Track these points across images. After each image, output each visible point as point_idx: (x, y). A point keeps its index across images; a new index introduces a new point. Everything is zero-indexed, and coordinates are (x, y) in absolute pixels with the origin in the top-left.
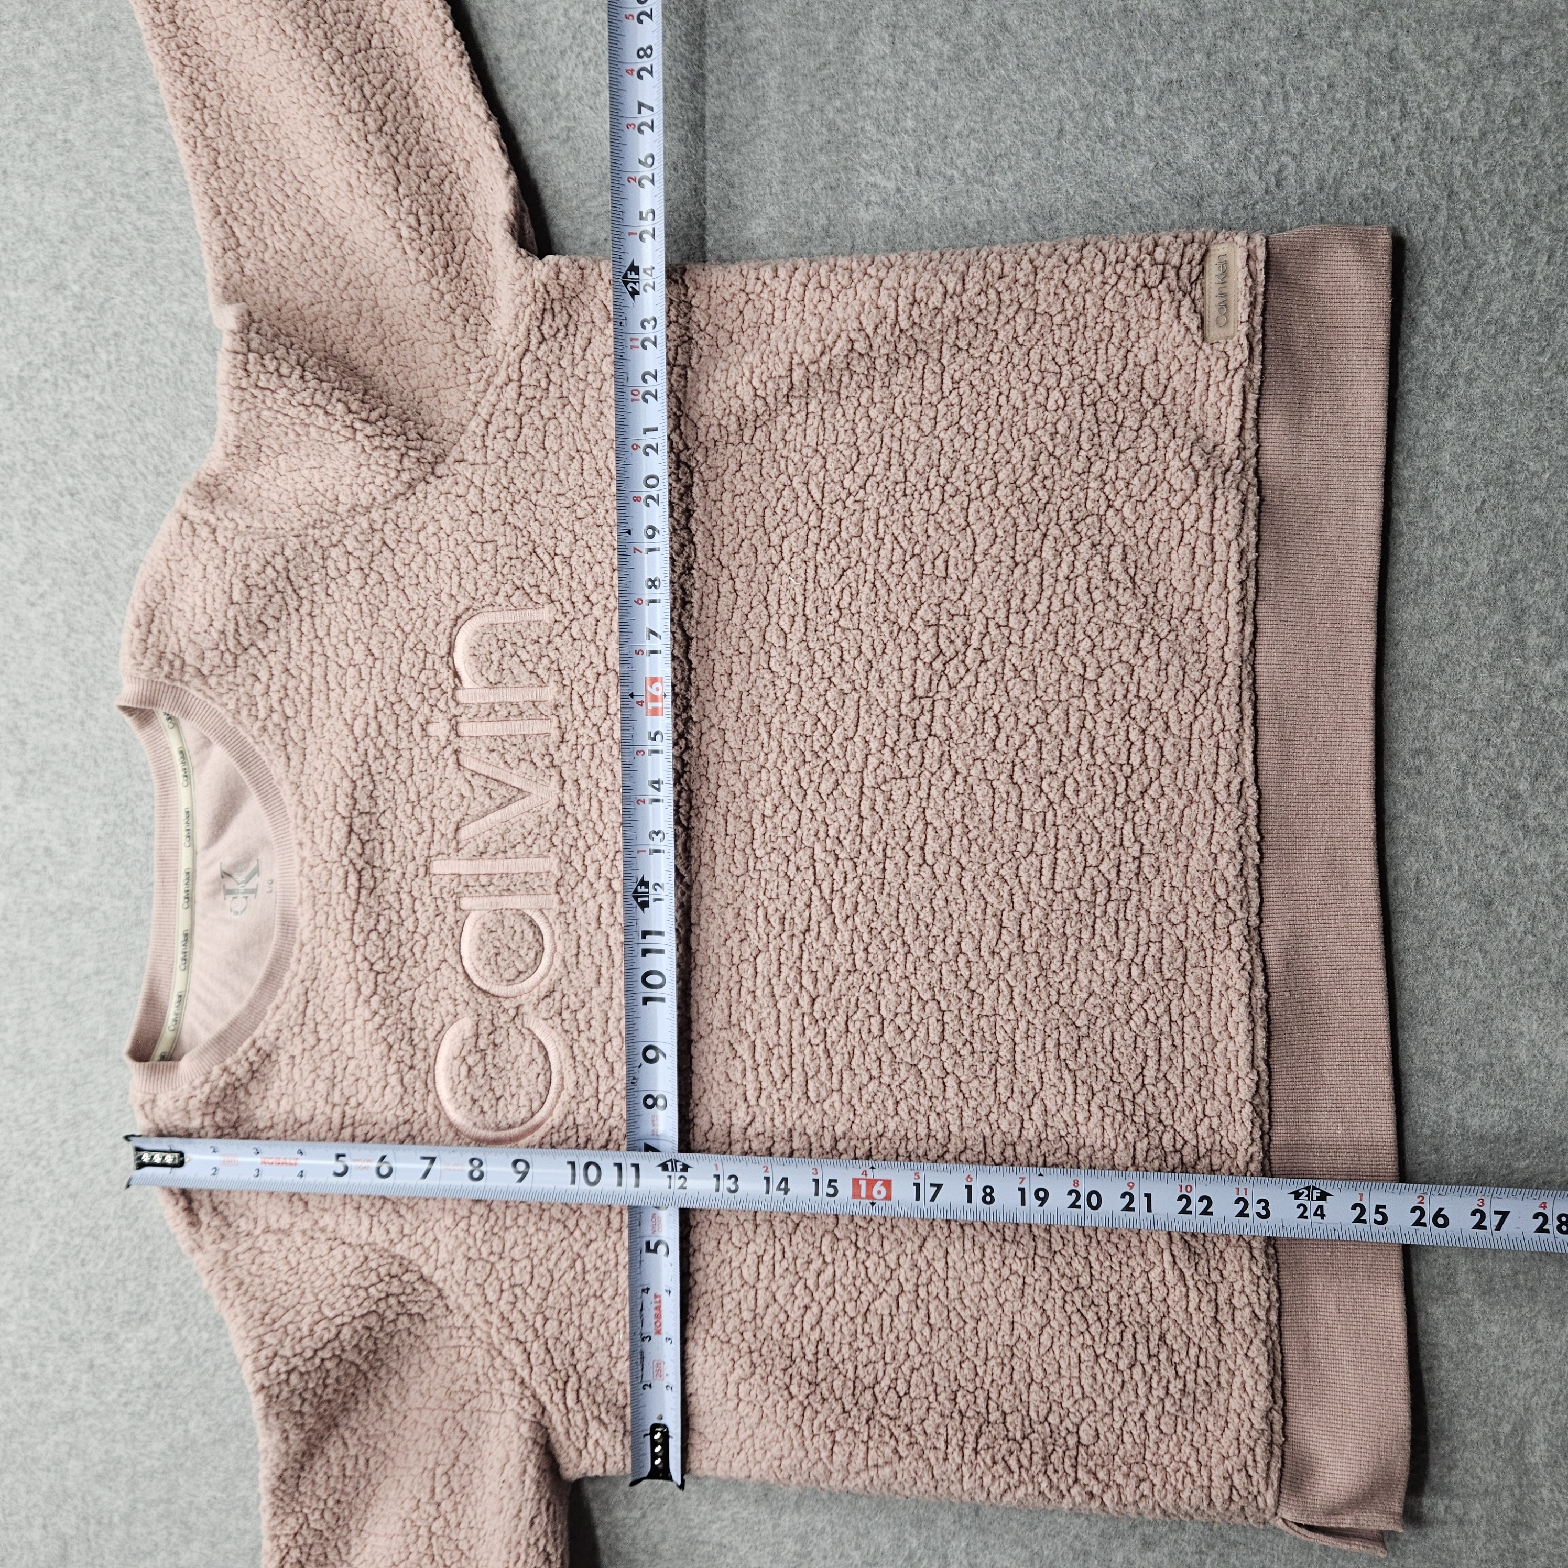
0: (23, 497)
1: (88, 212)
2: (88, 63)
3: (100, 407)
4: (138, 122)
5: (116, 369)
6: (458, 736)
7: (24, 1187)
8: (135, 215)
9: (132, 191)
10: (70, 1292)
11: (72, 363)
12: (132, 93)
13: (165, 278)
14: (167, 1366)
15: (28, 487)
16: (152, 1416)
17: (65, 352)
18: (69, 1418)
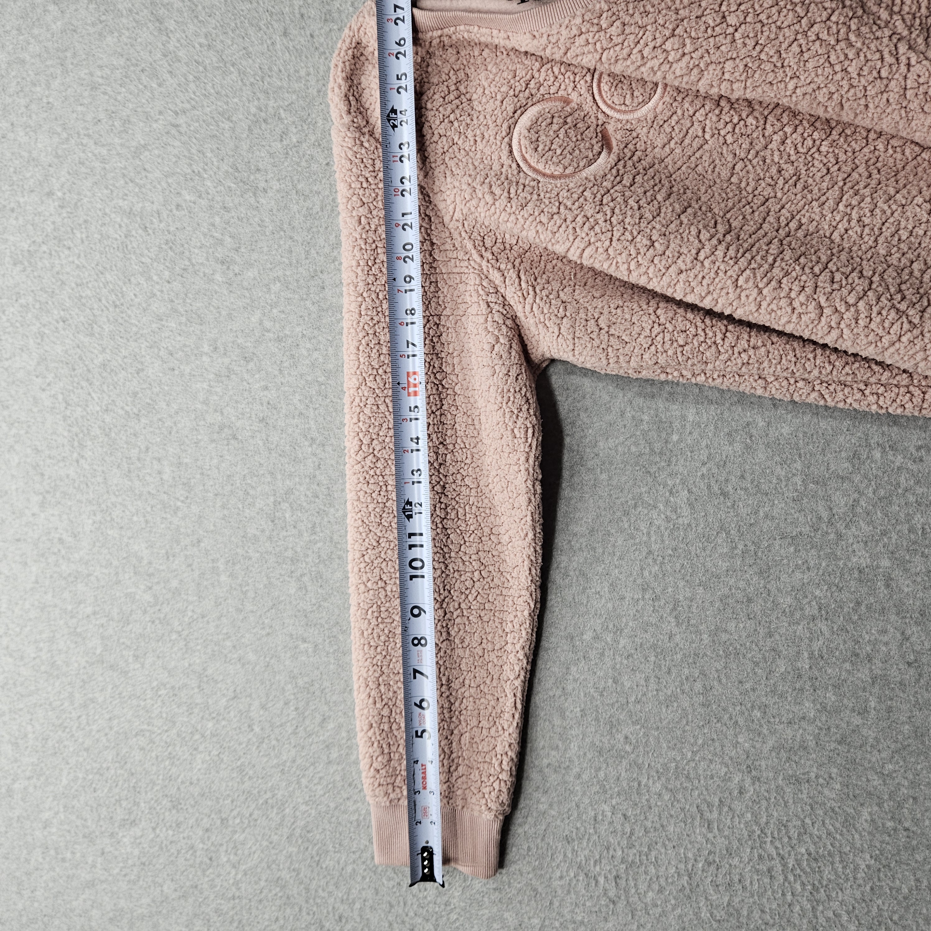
0: (35, 324)
1: (64, 147)
2: (59, 53)
3: (78, 267)
4: (92, 89)
5: (86, 243)
7: (57, 745)
8: (93, 147)
9: (91, 132)
10: (88, 808)
11: (60, 240)
12: (87, 71)
13: (114, 185)
14: (148, 852)
15: (37, 318)
16: (141, 883)
17: (55, 234)
18: (91, 884)
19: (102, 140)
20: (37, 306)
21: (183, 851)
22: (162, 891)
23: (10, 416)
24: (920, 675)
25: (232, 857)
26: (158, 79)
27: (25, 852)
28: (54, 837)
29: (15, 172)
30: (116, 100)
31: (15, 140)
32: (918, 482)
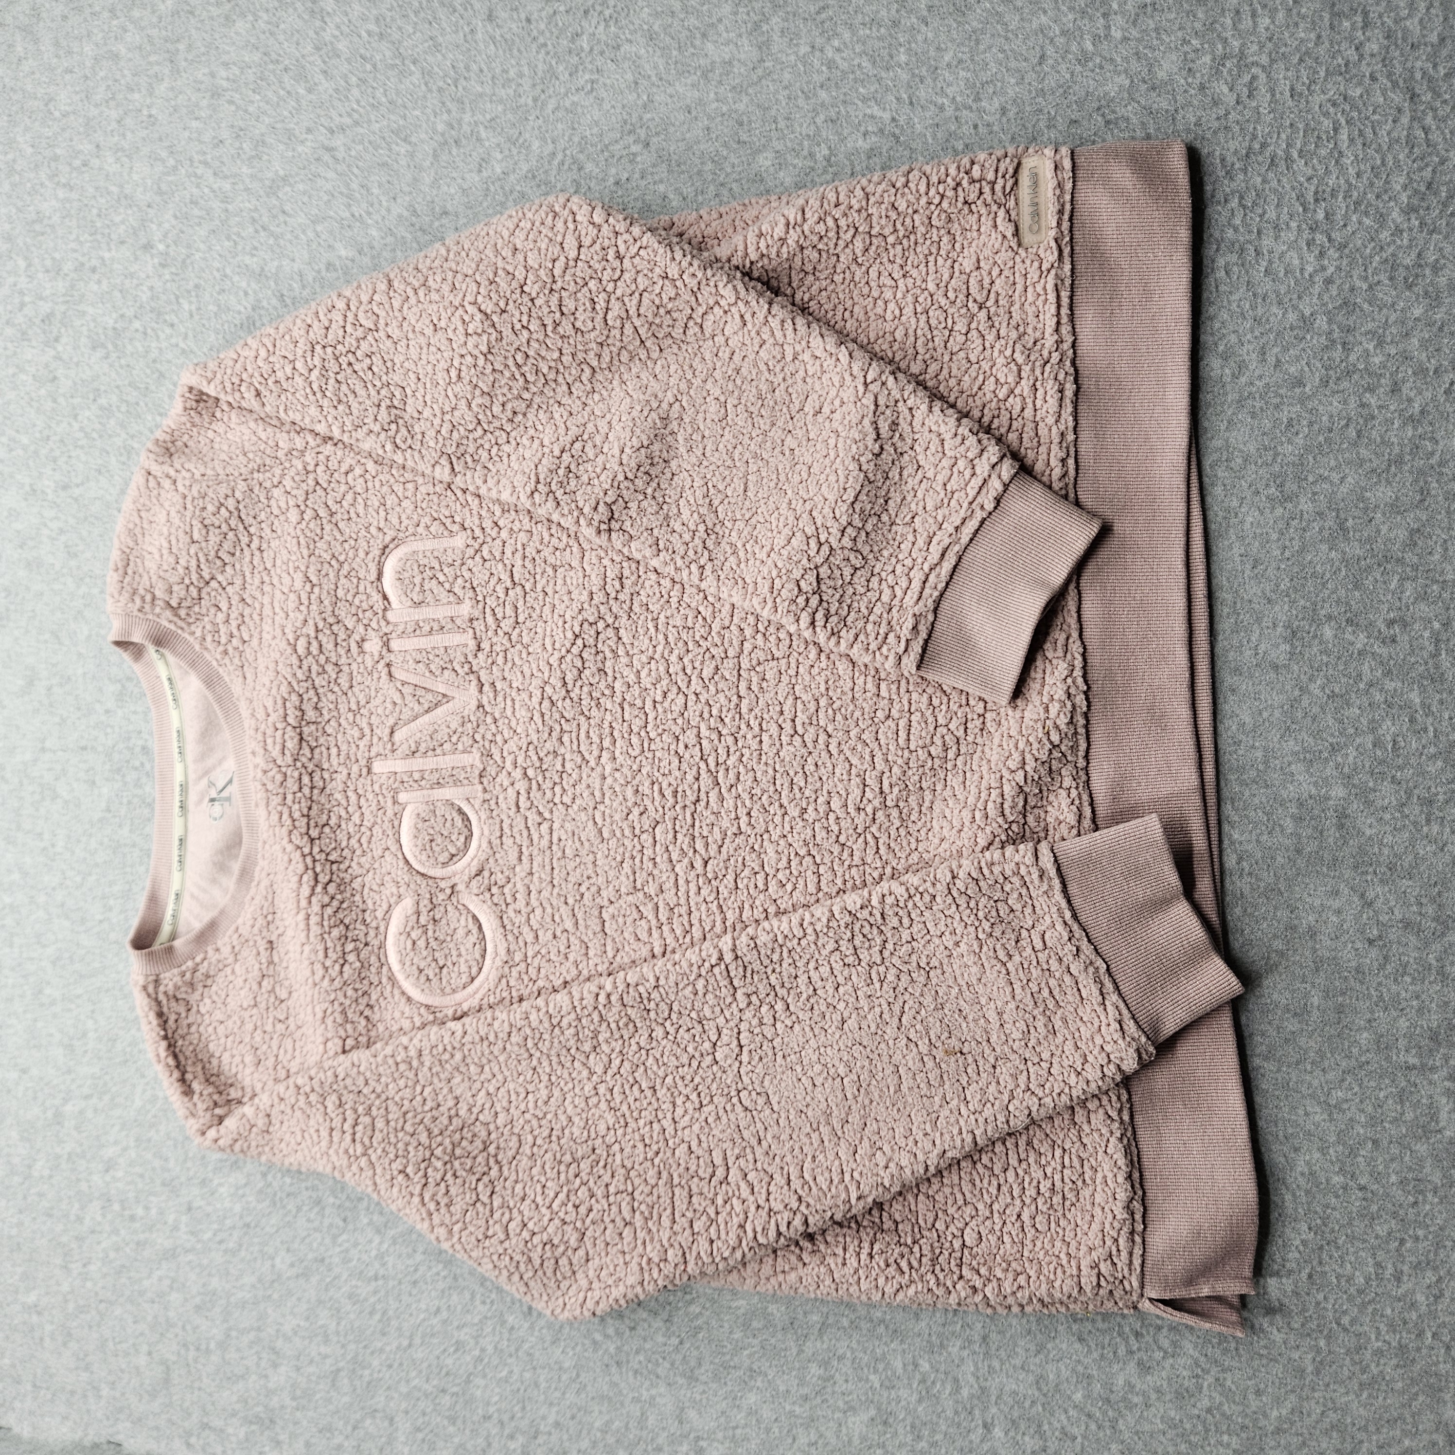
0: (119, 435)
1: (170, 178)
2: (168, 45)
3: (184, 351)
4: (212, 96)
5: (196, 317)
6: (389, 651)
7: (128, 1049)
8: (212, 179)
9: (209, 157)
11: (159, 314)
12: (206, 71)
14: (255, 1208)
15: (122, 426)
16: (243, 1253)
17: (153, 304)
18: (171, 1254)
19: (224, 169)
20: (124, 408)
21: (305, 1208)
22: (273, 1266)
23: (79, 568)
24: (1386, 958)
25: (376, 1217)
26: (307, 82)
27: (77, 1206)
28: (120, 1185)
29: (99, 216)
30: (246, 111)
31: (100, 169)
32: (1388, 673)
